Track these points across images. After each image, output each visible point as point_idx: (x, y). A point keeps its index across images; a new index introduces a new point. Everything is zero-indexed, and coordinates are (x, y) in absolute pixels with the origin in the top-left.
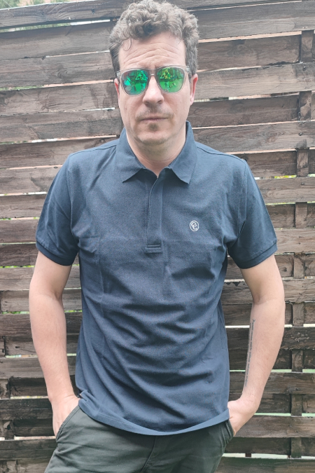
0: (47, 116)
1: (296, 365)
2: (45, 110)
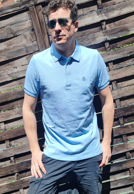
0: (9, 49)
1: (122, 123)
2: (8, 47)
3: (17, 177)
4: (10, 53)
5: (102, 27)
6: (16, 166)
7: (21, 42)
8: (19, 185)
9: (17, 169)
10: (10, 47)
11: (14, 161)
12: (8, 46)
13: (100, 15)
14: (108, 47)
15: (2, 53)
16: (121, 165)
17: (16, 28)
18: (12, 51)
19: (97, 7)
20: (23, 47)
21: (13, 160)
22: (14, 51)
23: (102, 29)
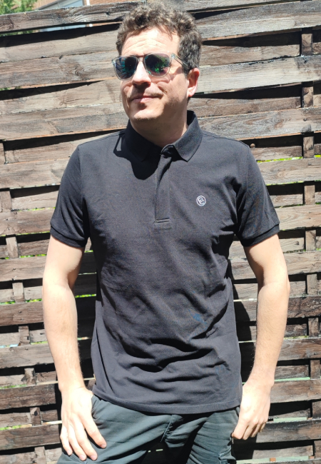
0: (66, 111)
1: (313, 332)
2: (64, 106)
3: (33, 417)
4: (65, 119)
5: (302, 99)
6: (37, 390)
7: (98, 99)
8: (36, 437)
9: (37, 398)
10: (68, 106)
11: (32, 378)
12: (63, 103)
13: (302, 69)
14: (310, 149)
15: (46, 116)
16: (297, 430)
17: (92, 63)
18: (72, 116)
19: (298, 50)
20: (100, 112)
21: (31, 375)
22: (76, 116)
23: (302, 103)
